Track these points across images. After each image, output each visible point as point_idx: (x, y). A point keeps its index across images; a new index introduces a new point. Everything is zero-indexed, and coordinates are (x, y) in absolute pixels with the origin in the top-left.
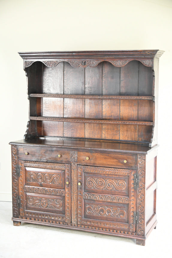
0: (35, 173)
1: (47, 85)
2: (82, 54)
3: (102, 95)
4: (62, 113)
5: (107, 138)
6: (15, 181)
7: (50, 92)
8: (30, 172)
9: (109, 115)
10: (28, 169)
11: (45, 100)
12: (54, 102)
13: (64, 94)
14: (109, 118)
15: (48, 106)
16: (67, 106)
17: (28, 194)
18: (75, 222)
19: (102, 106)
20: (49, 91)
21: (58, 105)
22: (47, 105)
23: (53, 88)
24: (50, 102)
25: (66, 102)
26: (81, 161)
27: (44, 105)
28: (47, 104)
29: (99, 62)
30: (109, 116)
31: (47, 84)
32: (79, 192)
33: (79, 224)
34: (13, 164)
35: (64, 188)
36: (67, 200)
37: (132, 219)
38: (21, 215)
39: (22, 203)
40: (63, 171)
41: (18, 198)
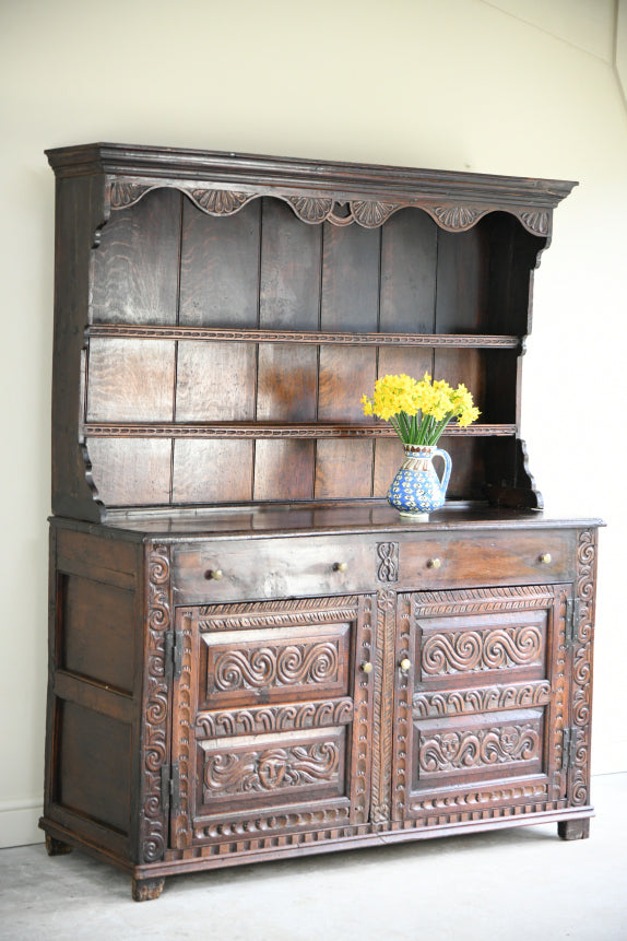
0: (245, 653)
1: (112, 286)
3: (320, 329)
4: (171, 404)
6: (155, 703)
7: (121, 316)
8: (223, 650)
9: (340, 407)
10: (212, 639)
11: (99, 352)
12: (136, 361)
13: (178, 324)
14: (339, 417)
15: (110, 377)
16: (187, 376)
17: (207, 746)
18: (383, 815)
19: (318, 373)
20: (115, 313)
21: (154, 373)
22: (106, 371)
23: (135, 299)
24: (122, 360)
25: (185, 361)
26: (408, 578)
27: (97, 373)
28: (107, 367)
30: (341, 411)
31: (110, 282)
32: (400, 697)
33: (396, 817)
34: (151, 627)
35: (350, 693)
36: (358, 738)
37: (557, 754)
38: (178, 843)
39: (185, 791)
40: (347, 626)
41: (166, 772)
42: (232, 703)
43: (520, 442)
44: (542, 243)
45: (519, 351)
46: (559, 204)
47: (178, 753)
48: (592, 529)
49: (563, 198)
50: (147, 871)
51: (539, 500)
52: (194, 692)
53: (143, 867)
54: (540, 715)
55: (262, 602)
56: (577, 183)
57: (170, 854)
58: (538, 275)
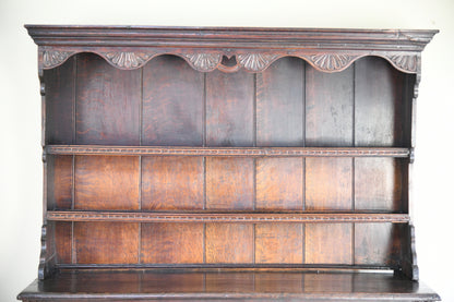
2: (226, 35)
3: (255, 145)
5: (268, 262)
9: (274, 199)
13: (141, 144)
14: (273, 206)
16: (150, 178)
19: (255, 176)
29: (274, 58)
30: (275, 202)
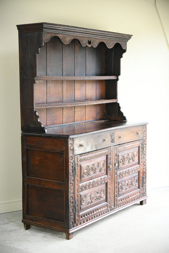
0: (88, 167)
4: (46, 98)
6: (71, 183)
14: (79, 99)
16: (49, 90)
17: (81, 193)
18: (113, 205)
25: (48, 86)
32: (115, 173)
33: (115, 206)
34: (70, 162)
35: (107, 174)
36: (109, 186)
37: (141, 183)
38: (77, 222)
39: (78, 207)
40: (106, 156)
41: (74, 202)
42: (86, 180)
43: (118, 104)
44: (125, 51)
45: (117, 80)
46: (128, 41)
47: (76, 196)
48: (146, 125)
49: (129, 39)
50: (71, 231)
51: (126, 118)
52: (79, 179)
53: (70, 230)
54: (138, 174)
55: (91, 152)
56: (132, 35)
57: (75, 224)
58: (122, 60)
